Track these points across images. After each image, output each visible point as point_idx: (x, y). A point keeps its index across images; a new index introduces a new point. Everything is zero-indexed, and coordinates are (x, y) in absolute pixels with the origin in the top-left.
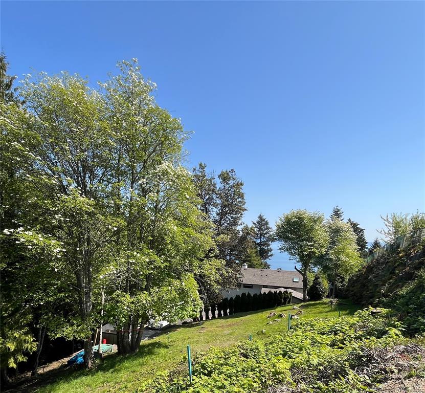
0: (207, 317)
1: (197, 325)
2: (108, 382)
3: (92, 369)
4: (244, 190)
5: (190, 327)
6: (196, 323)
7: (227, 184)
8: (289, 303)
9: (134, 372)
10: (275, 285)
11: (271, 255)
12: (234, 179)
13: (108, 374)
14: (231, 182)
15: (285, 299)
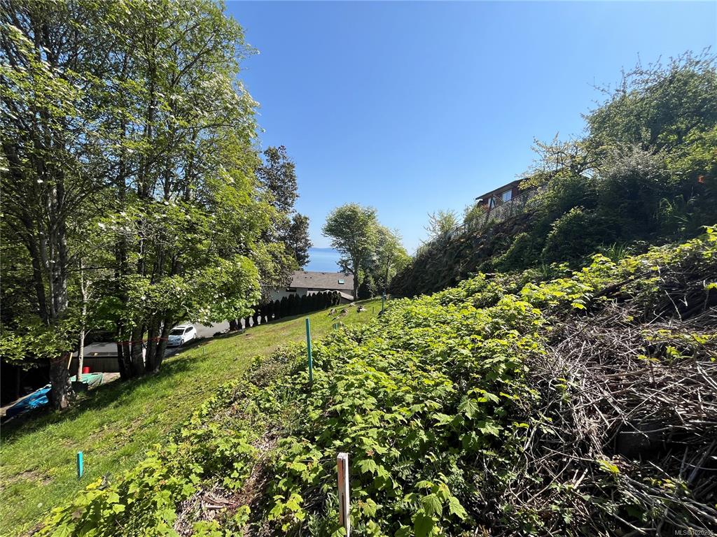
0: (247, 325)
1: (236, 334)
2: (111, 422)
3: (69, 410)
4: (297, 172)
5: (228, 337)
6: (234, 332)
7: (275, 163)
8: (338, 304)
9: (162, 397)
10: (321, 287)
11: (308, 262)
12: (284, 158)
13: (110, 410)
14: (281, 161)
15: (334, 300)
